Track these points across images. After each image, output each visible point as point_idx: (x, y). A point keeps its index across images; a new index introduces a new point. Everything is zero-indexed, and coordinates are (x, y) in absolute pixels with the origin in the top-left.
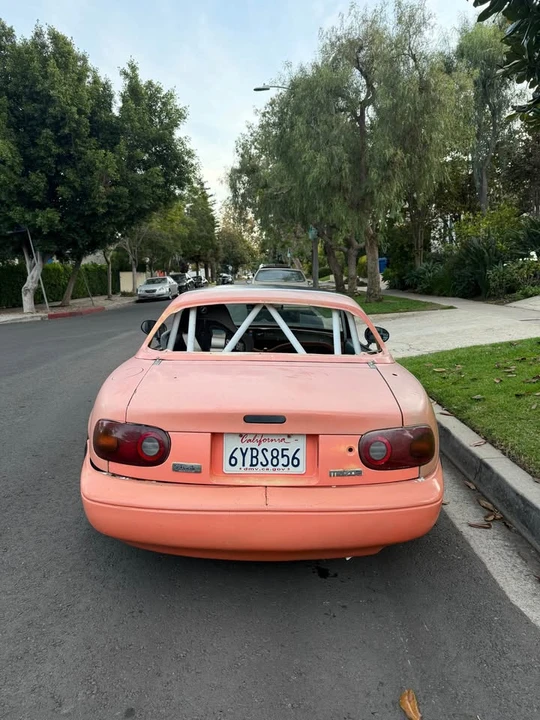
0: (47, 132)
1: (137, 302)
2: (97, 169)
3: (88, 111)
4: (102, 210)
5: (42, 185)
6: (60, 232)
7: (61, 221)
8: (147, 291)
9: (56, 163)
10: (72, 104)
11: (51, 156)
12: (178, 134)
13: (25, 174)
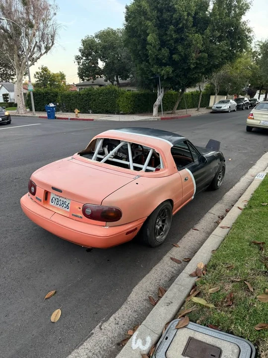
0: (172, 27)
1: (211, 113)
2: (193, 44)
3: (193, 13)
4: (192, 66)
5: (166, 54)
6: (172, 78)
7: (173, 72)
8: (217, 107)
9: (175, 43)
10: (185, 11)
11: (173, 39)
12: (244, 19)
13: (160, 49)
